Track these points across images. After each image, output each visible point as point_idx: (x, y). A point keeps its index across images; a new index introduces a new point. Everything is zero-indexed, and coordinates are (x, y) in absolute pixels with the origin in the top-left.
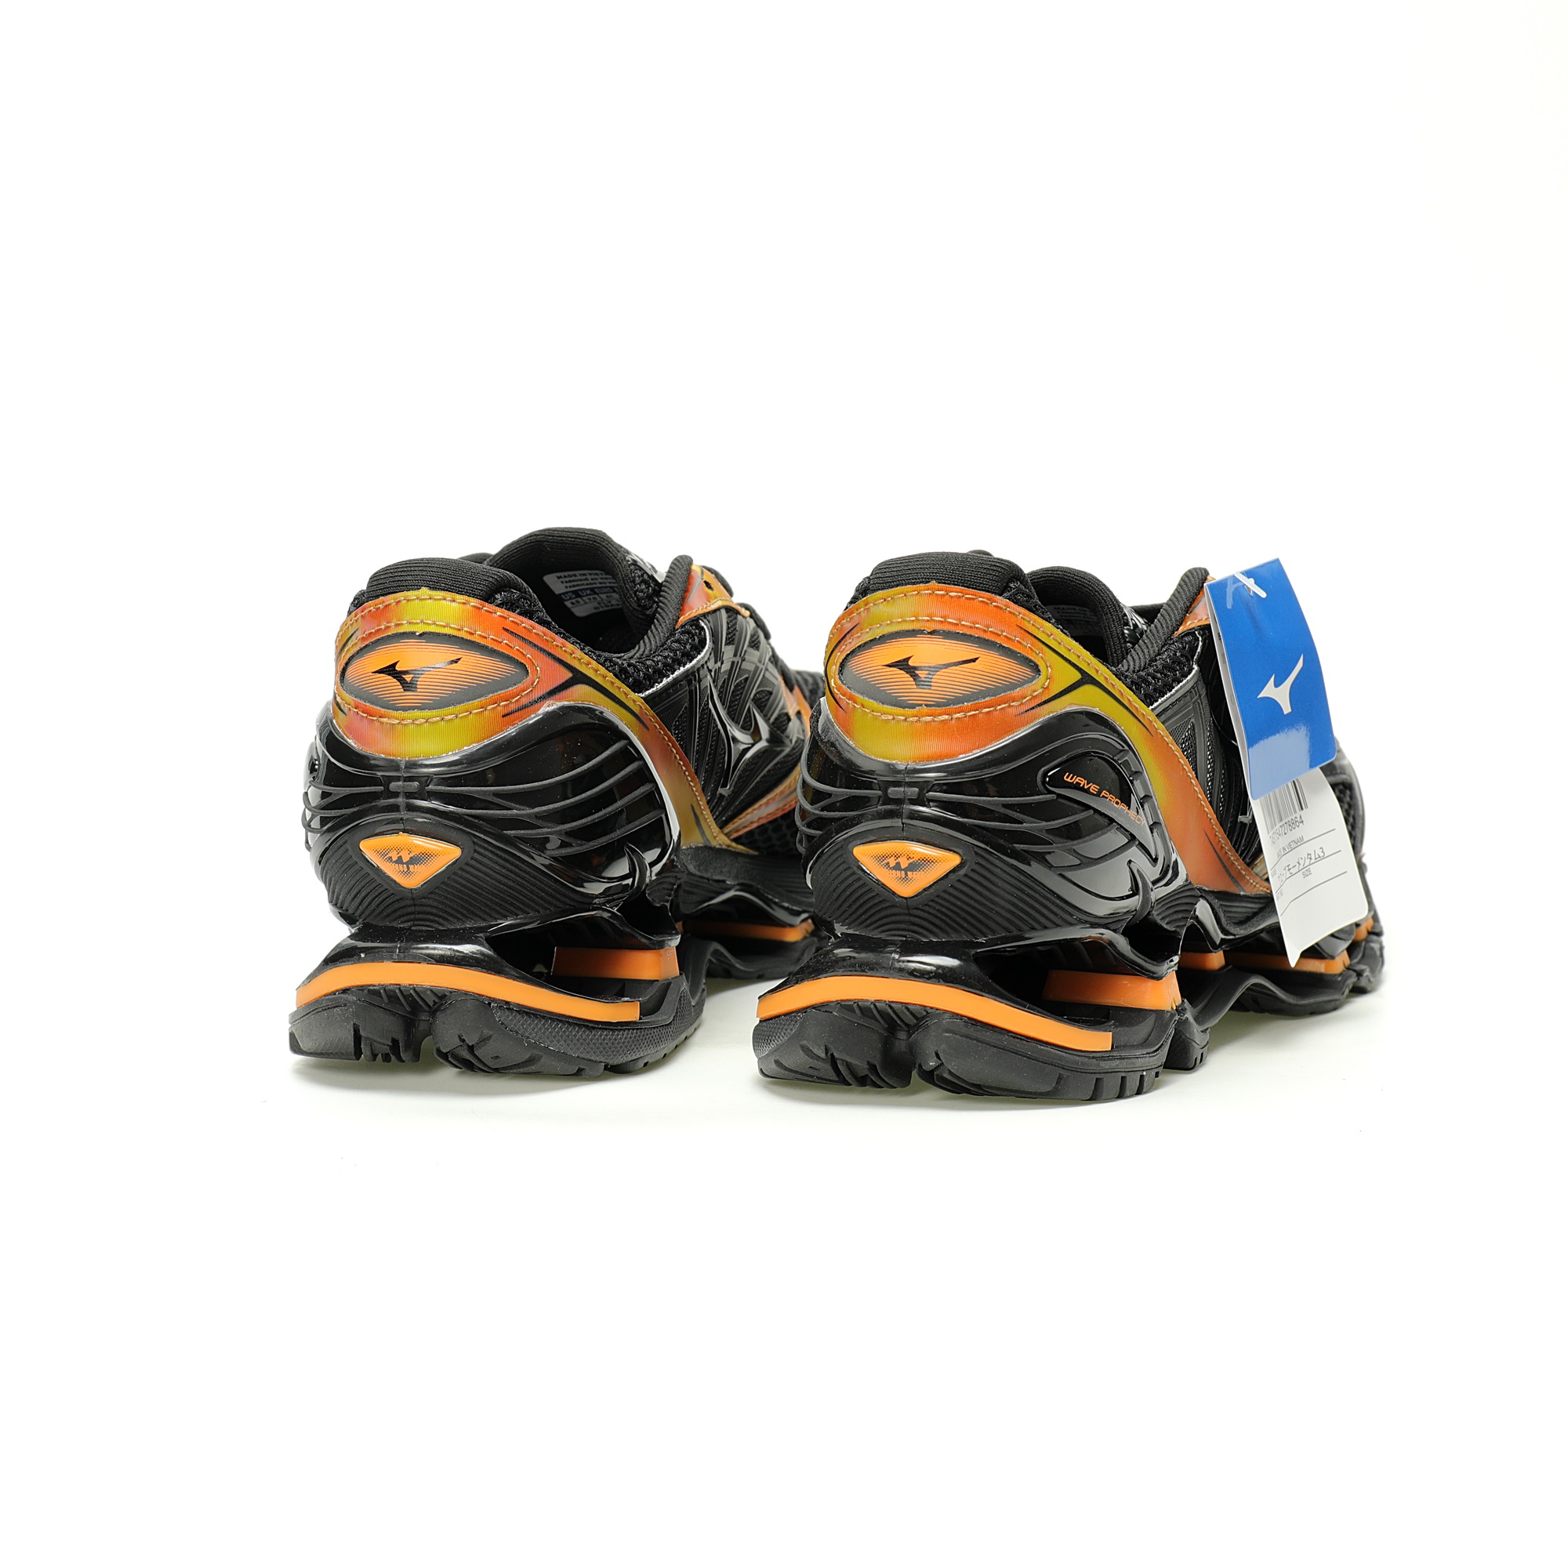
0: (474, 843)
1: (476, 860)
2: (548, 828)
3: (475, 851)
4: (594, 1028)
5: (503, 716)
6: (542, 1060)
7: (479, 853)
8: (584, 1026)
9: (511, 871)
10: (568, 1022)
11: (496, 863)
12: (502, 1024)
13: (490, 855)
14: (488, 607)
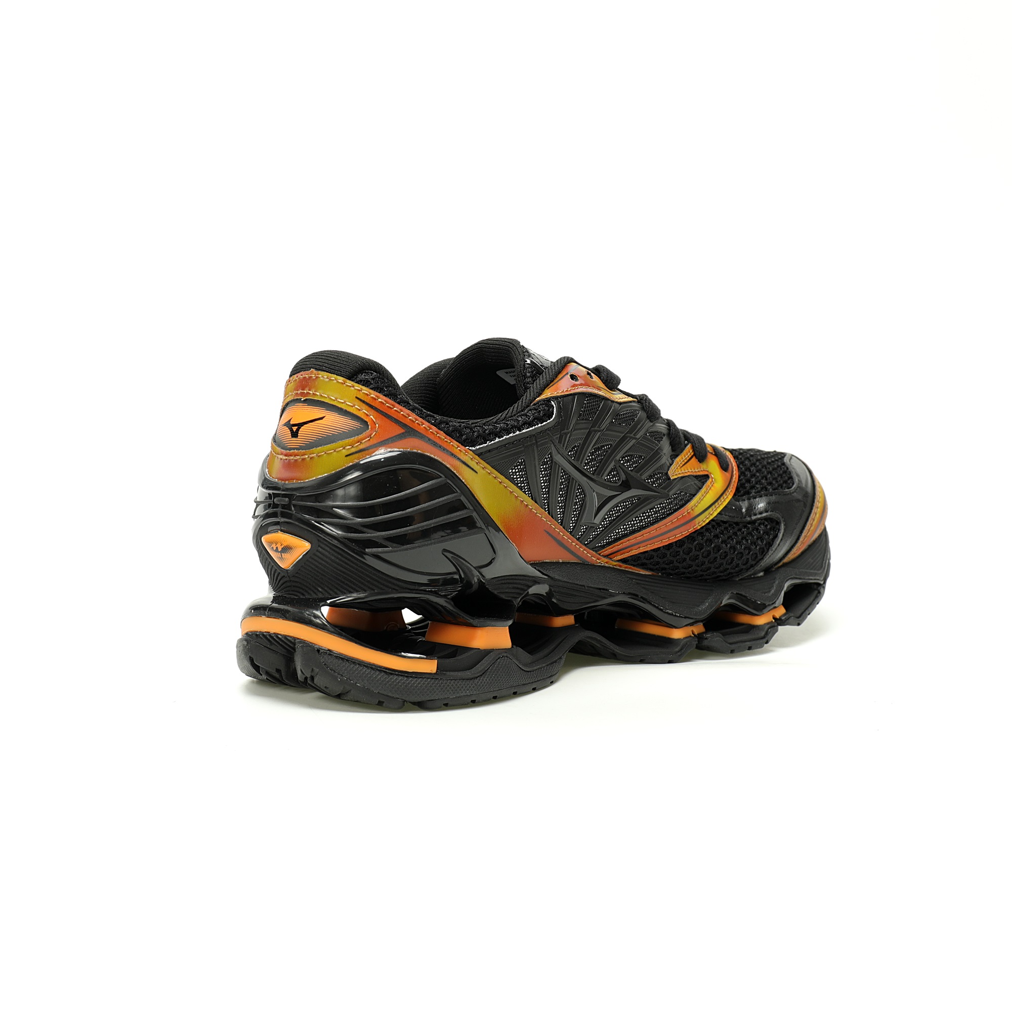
0: (318, 540)
1: (320, 552)
2: (371, 533)
3: (319, 546)
4: (392, 674)
5: (346, 456)
6: (352, 692)
7: (321, 548)
8: (384, 671)
9: (343, 561)
10: (372, 668)
11: (333, 555)
12: (325, 664)
13: (328, 549)
14: (349, 383)
